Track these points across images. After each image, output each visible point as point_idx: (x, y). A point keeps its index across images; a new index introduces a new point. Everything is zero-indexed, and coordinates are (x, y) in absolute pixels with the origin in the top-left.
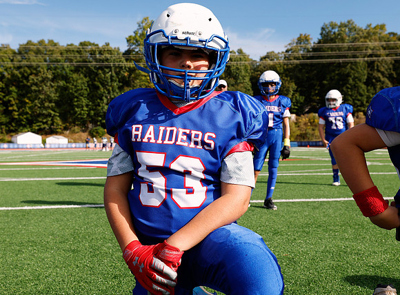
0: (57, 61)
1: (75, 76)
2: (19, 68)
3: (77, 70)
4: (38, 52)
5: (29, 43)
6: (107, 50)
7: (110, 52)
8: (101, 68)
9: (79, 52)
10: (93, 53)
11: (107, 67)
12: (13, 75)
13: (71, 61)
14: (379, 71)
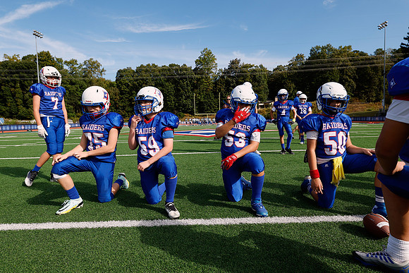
0: (157, 76)
1: (167, 84)
2: (137, 80)
3: (168, 80)
4: (146, 71)
5: (142, 66)
6: (184, 68)
7: (186, 69)
8: (181, 79)
9: (169, 70)
10: (177, 70)
11: (185, 78)
12: (134, 85)
13: (165, 75)
14: (347, 75)
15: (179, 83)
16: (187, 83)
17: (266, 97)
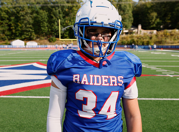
1: (41, 11)
3: (42, 8)
11: (57, 6)
15: (52, 10)
16: (59, 11)
17: (130, 25)
